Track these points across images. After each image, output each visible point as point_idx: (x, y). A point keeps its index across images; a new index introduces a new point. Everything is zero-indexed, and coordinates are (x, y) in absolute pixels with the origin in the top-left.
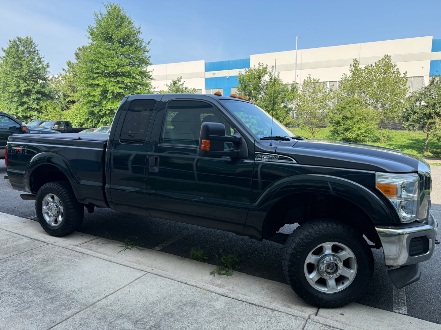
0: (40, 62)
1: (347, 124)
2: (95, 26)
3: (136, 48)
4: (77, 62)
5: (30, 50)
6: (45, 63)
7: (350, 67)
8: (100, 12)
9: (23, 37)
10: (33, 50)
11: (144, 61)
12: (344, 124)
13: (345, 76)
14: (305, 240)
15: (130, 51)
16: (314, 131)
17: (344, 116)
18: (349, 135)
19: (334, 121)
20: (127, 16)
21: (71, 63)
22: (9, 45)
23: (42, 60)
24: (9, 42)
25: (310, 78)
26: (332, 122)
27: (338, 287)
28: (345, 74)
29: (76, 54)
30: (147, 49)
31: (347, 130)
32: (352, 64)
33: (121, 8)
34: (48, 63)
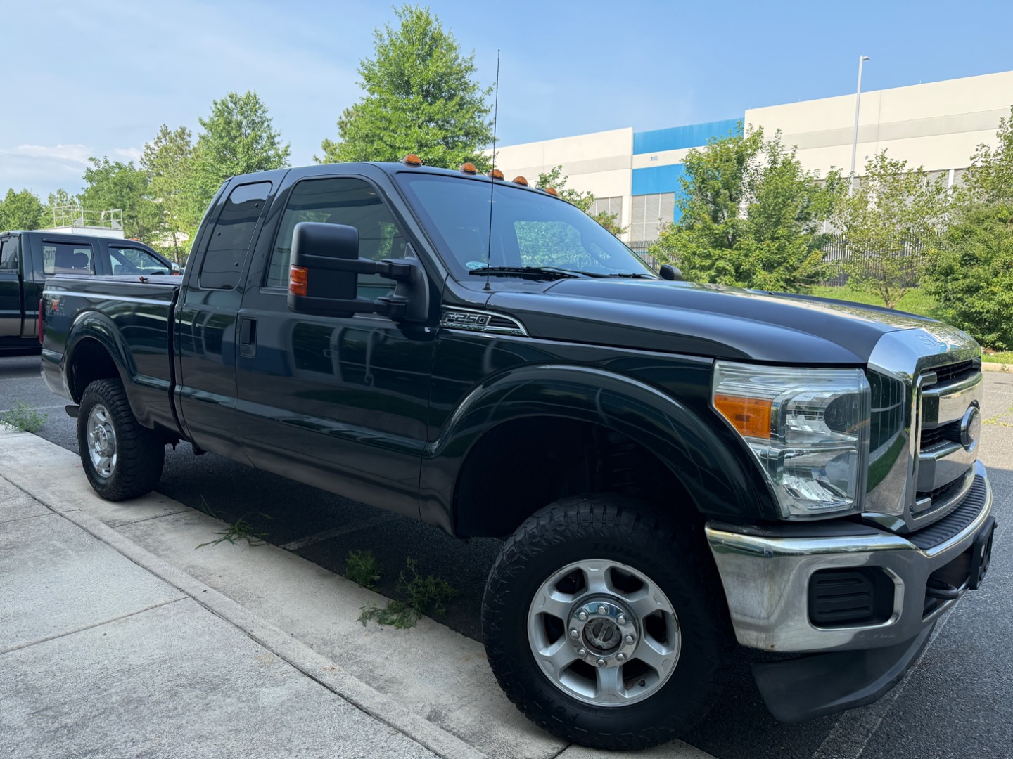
0: (273, 144)
1: (973, 276)
2: (375, 59)
3: (460, 105)
4: (341, 140)
5: (253, 120)
6: (281, 147)
7: (1000, 127)
8: (387, 27)
9: (242, 94)
10: (260, 120)
11: (477, 133)
12: (965, 276)
13: (983, 151)
14: (526, 548)
15: (446, 113)
16: (890, 294)
17: (968, 255)
18: (976, 303)
19: (937, 268)
20: (445, 33)
21: (331, 143)
22: (213, 112)
23: (276, 140)
24: (213, 106)
25: (883, 159)
26: (934, 270)
27: (626, 692)
28: (984, 146)
29: (340, 124)
30: (487, 104)
31: (971, 290)
32: (1007, 119)
33: (432, 17)
34: (288, 146)
